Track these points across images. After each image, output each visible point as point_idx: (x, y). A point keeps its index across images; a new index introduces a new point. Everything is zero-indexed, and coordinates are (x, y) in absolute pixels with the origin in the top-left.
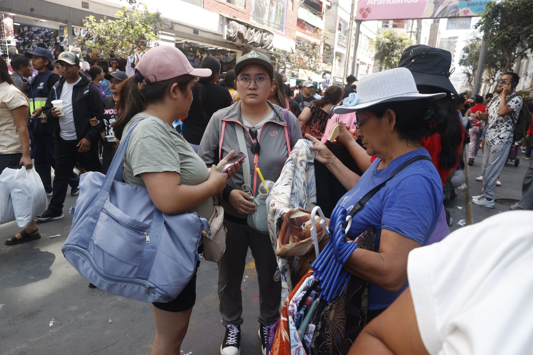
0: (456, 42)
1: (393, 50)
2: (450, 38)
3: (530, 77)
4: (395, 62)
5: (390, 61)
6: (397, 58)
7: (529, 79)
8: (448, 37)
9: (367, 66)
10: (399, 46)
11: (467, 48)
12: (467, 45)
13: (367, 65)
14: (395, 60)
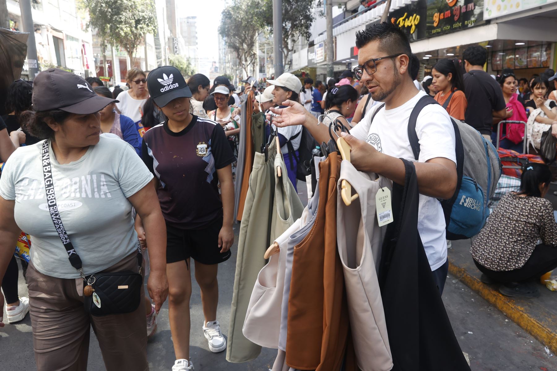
0: (195, 23)
1: (118, 14)
2: (188, 18)
3: (321, 46)
4: (125, 33)
5: (117, 31)
6: (127, 26)
7: (320, 49)
8: (186, 17)
9: (81, 43)
10: (128, 7)
11: (229, 11)
12: (226, 6)
13: (80, 41)
14: (125, 29)
